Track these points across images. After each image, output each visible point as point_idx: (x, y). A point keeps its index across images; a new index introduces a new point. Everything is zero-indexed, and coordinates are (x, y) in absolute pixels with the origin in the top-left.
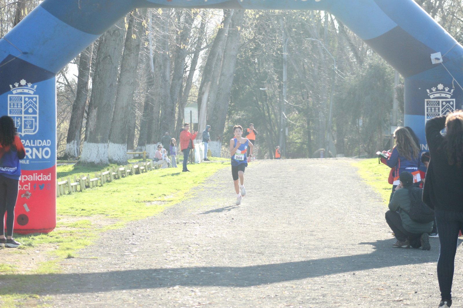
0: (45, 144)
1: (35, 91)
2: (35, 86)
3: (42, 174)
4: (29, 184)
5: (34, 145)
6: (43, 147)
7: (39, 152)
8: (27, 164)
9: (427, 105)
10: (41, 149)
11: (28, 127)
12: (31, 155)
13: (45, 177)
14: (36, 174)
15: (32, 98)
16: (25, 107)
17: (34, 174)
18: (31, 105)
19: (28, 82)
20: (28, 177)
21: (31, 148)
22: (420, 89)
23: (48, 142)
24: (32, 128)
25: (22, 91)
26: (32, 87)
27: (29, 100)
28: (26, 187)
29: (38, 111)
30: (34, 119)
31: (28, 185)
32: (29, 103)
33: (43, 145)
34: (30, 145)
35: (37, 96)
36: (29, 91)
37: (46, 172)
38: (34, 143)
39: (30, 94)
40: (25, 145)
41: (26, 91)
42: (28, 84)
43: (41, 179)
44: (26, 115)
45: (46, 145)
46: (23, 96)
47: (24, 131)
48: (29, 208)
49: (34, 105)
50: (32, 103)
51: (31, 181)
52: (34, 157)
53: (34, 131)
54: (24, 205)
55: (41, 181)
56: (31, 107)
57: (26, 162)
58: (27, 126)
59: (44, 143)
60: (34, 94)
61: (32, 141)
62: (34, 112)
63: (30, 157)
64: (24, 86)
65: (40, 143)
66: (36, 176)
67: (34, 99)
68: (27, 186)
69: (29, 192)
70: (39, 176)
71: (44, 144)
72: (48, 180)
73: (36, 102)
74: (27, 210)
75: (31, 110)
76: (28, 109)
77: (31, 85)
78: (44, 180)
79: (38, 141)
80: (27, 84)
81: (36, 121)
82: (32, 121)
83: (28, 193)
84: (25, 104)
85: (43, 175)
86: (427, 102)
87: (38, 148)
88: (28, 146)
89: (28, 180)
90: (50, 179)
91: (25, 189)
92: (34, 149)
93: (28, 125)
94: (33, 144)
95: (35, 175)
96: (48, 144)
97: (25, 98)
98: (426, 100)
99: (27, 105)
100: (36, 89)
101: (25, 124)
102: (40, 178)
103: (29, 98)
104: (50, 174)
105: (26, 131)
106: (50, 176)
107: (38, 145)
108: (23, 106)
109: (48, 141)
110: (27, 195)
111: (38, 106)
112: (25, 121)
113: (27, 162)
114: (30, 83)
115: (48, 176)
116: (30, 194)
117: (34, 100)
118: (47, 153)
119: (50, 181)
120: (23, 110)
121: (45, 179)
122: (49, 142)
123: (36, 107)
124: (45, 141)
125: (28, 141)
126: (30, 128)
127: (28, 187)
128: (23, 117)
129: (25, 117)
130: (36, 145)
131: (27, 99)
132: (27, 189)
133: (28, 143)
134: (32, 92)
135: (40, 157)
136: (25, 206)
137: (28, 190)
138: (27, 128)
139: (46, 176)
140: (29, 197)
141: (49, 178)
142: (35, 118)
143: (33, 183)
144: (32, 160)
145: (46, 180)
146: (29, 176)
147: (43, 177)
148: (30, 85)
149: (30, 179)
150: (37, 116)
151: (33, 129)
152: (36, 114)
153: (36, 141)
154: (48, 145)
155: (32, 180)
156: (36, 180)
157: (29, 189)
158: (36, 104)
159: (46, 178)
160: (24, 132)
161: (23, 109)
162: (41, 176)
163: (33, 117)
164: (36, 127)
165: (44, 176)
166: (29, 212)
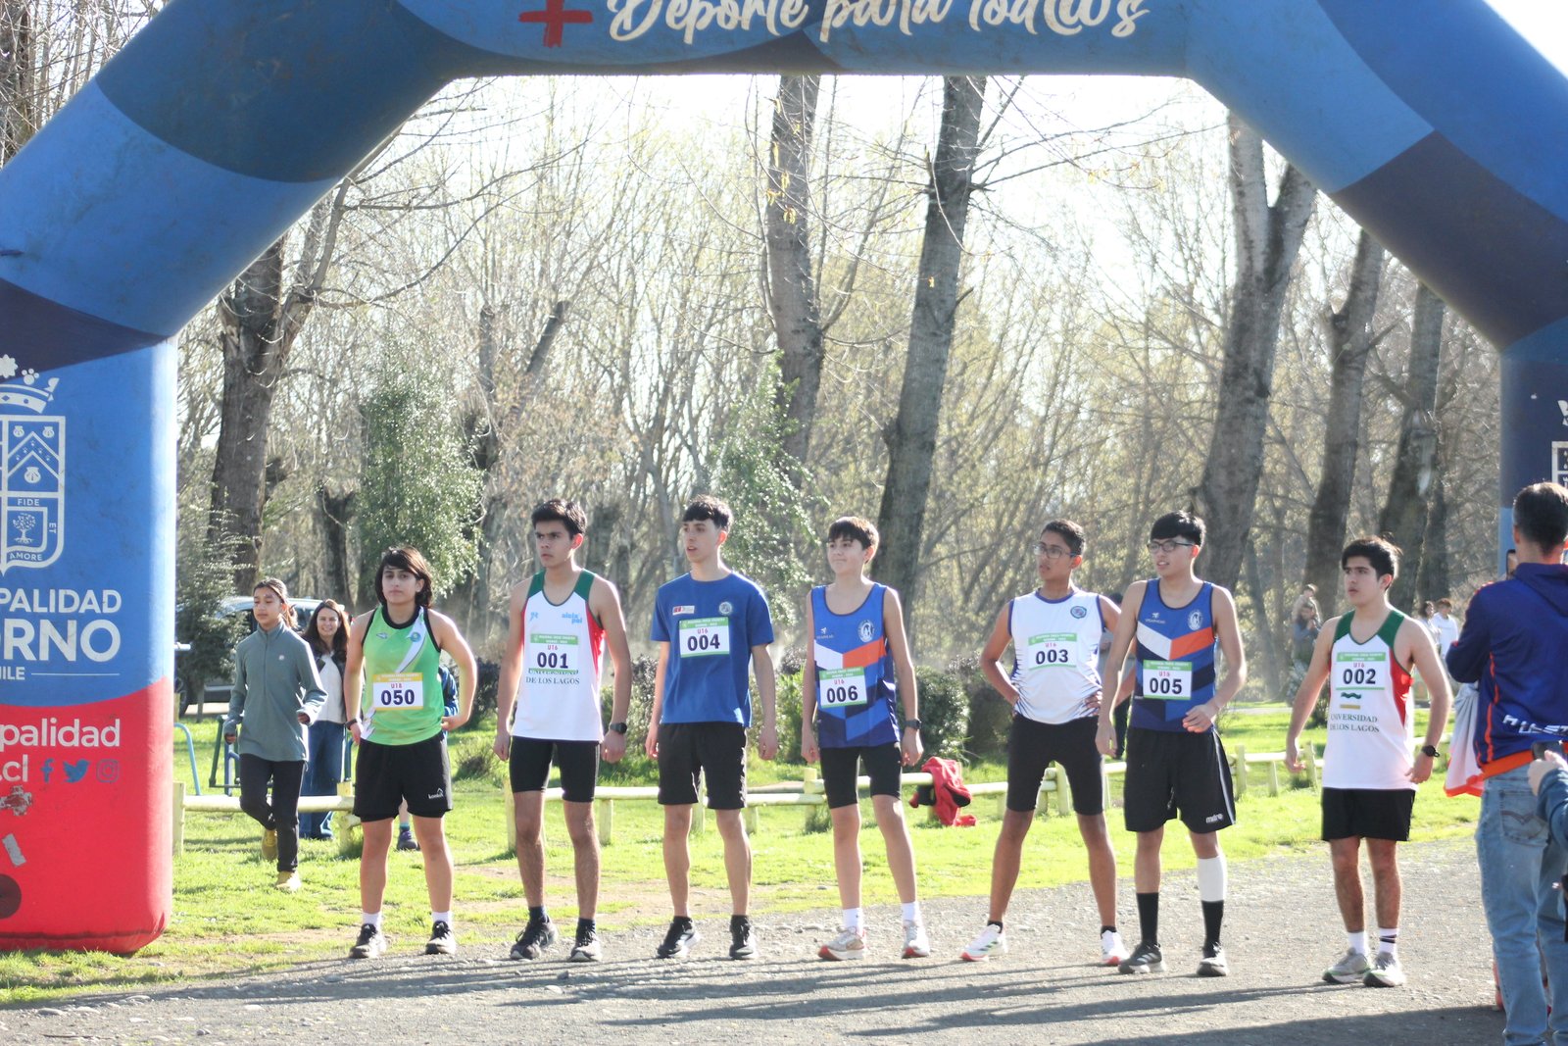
0: (95, 607)
1: (51, 398)
2: (53, 383)
3: (77, 722)
4: (25, 758)
5: (45, 610)
6: (83, 620)
7: (65, 637)
8: (16, 681)
9: (1561, 468)
10: (72, 626)
11: (24, 538)
12: (35, 646)
13: (91, 733)
14: (53, 720)
15: (39, 428)
16: (12, 463)
17: (44, 722)
18: (33, 453)
19: (23, 365)
20: (22, 733)
21: (35, 619)
22: (1534, 397)
23: (105, 599)
24: (37, 544)
25: (3, 402)
26: (41, 384)
27: (27, 433)
28: (13, 772)
29: (61, 478)
30: (45, 510)
31: (20, 762)
32: (28, 445)
33: (82, 611)
34: (28, 609)
35: (61, 420)
36: (26, 401)
37: (97, 716)
38: (44, 602)
39: (33, 412)
40: (12, 609)
41: (16, 399)
42: (24, 372)
43: (75, 743)
44: (14, 494)
45: (98, 611)
46: (6, 419)
47: (8, 555)
48: (23, 852)
49: (46, 452)
50: (38, 445)
51: (32, 747)
52: (44, 655)
53: (46, 555)
54: (4, 841)
55: (73, 747)
56: (33, 462)
57: (13, 674)
58: (20, 535)
59: (90, 602)
60: (47, 412)
61: (36, 593)
62: (48, 483)
63: (29, 656)
64: (10, 378)
65: (69, 601)
66: (53, 729)
67: (48, 432)
68: (17, 765)
69: (25, 791)
70: (68, 728)
71: (90, 607)
72: (107, 744)
73: (53, 443)
74: (18, 859)
75: (32, 475)
76: (23, 470)
77: (37, 375)
78: (85, 744)
79: (62, 593)
80: (18, 374)
81: (53, 518)
82: (39, 516)
83: (20, 792)
84: (10, 449)
85: (82, 725)
86: (1561, 451)
87: (60, 623)
88: (20, 614)
89: (19, 743)
90: (116, 742)
91: (8, 778)
92: (46, 626)
93: (24, 532)
94: (41, 605)
95: (50, 725)
96: (105, 606)
97: (12, 425)
98: (1556, 445)
99: (21, 454)
100: (55, 393)
101: (10, 526)
102: (69, 736)
103: (28, 427)
104: (118, 722)
105: (15, 553)
106: (117, 730)
107: (62, 609)
108: (6, 456)
109: (106, 593)
110: (17, 801)
111: (61, 458)
112: (12, 516)
113: (18, 673)
114: (31, 371)
115: (106, 730)
116: (27, 796)
117: (45, 435)
118: (101, 641)
119: (114, 747)
120: (6, 475)
121: (90, 741)
122: (112, 601)
123: (54, 464)
124: (90, 594)
125: (21, 593)
126: (30, 545)
127: (19, 772)
128: (5, 502)
129: (12, 502)
130: (52, 610)
131: (19, 432)
132: (18, 778)
133: (20, 601)
134: (38, 405)
135: (70, 655)
136: (10, 842)
137: (20, 782)
138: (16, 544)
139: (95, 730)
140: (23, 808)
141: (110, 737)
142: (52, 505)
143: (39, 754)
144: (38, 665)
145: (96, 744)
146: (24, 728)
147: (82, 734)
148: (30, 377)
149: (29, 740)
150: (60, 495)
151: (43, 547)
152: (55, 489)
153: (52, 593)
154: (107, 610)
155: (35, 742)
156: (53, 743)
157: (25, 778)
158: (57, 452)
159: (96, 737)
160: (8, 560)
161: (5, 468)
162: (75, 730)
163: (43, 502)
164: (53, 539)
165: (85, 729)
166: (23, 865)
